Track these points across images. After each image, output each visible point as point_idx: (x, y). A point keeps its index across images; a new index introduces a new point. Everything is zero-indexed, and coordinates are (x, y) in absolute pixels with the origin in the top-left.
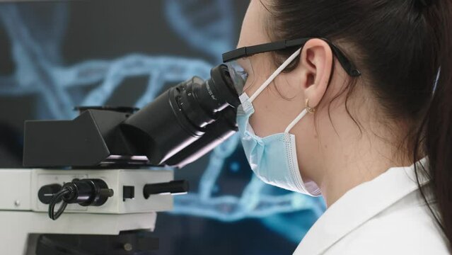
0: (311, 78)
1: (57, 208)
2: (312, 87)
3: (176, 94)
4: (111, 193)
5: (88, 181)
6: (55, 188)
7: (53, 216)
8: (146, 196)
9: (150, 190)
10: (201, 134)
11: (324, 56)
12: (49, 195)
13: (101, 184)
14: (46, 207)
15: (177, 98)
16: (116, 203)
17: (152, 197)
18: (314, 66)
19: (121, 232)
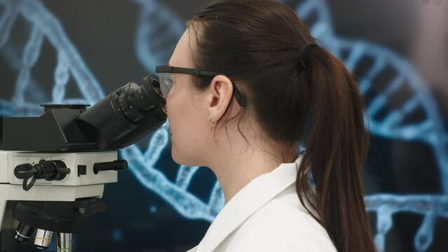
0: (215, 101)
1: (29, 181)
2: (215, 108)
3: (116, 96)
4: (68, 171)
5: (51, 162)
6: (27, 167)
7: (26, 188)
8: (96, 172)
9: (98, 168)
10: (134, 126)
11: (227, 89)
12: (23, 172)
13: (62, 164)
14: (21, 181)
15: (117, 100)
16: (72, 178)
17: (100, 173)
18: (218, 93)
19: (77, 199)
